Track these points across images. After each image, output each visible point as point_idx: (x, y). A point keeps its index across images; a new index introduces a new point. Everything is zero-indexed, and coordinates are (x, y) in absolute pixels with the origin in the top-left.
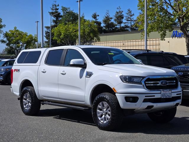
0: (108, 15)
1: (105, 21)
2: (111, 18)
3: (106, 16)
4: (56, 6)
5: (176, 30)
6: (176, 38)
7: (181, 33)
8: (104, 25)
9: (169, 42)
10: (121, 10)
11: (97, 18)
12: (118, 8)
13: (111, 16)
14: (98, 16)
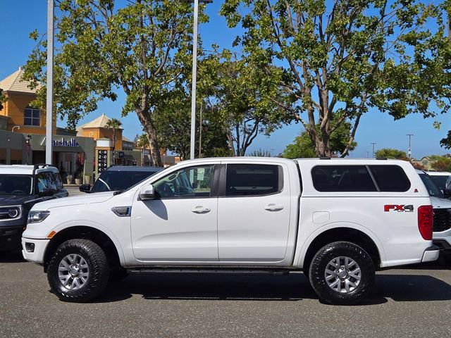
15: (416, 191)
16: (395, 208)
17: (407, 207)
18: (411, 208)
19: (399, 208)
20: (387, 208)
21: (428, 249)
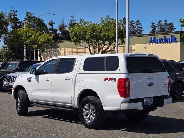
0: (63, 23)
1: (60, 29)
2: (66, 26)
3: (61, 24)
4: (14, 12)
5: (154, 36)
6: (154, 44)
7: (159, 39)
8: (60, 33)
9: (145, 48)
10: (74, 19)
11: (53, 26)
12: (72, 17)
13: (66, 24)
14: (54, 23)
15: (120, 70)
16: (109, 79)
17: (113, 79)
18: (115, 79)
19: (110, 79)
20: (106, 79)
21: (123, 102)
